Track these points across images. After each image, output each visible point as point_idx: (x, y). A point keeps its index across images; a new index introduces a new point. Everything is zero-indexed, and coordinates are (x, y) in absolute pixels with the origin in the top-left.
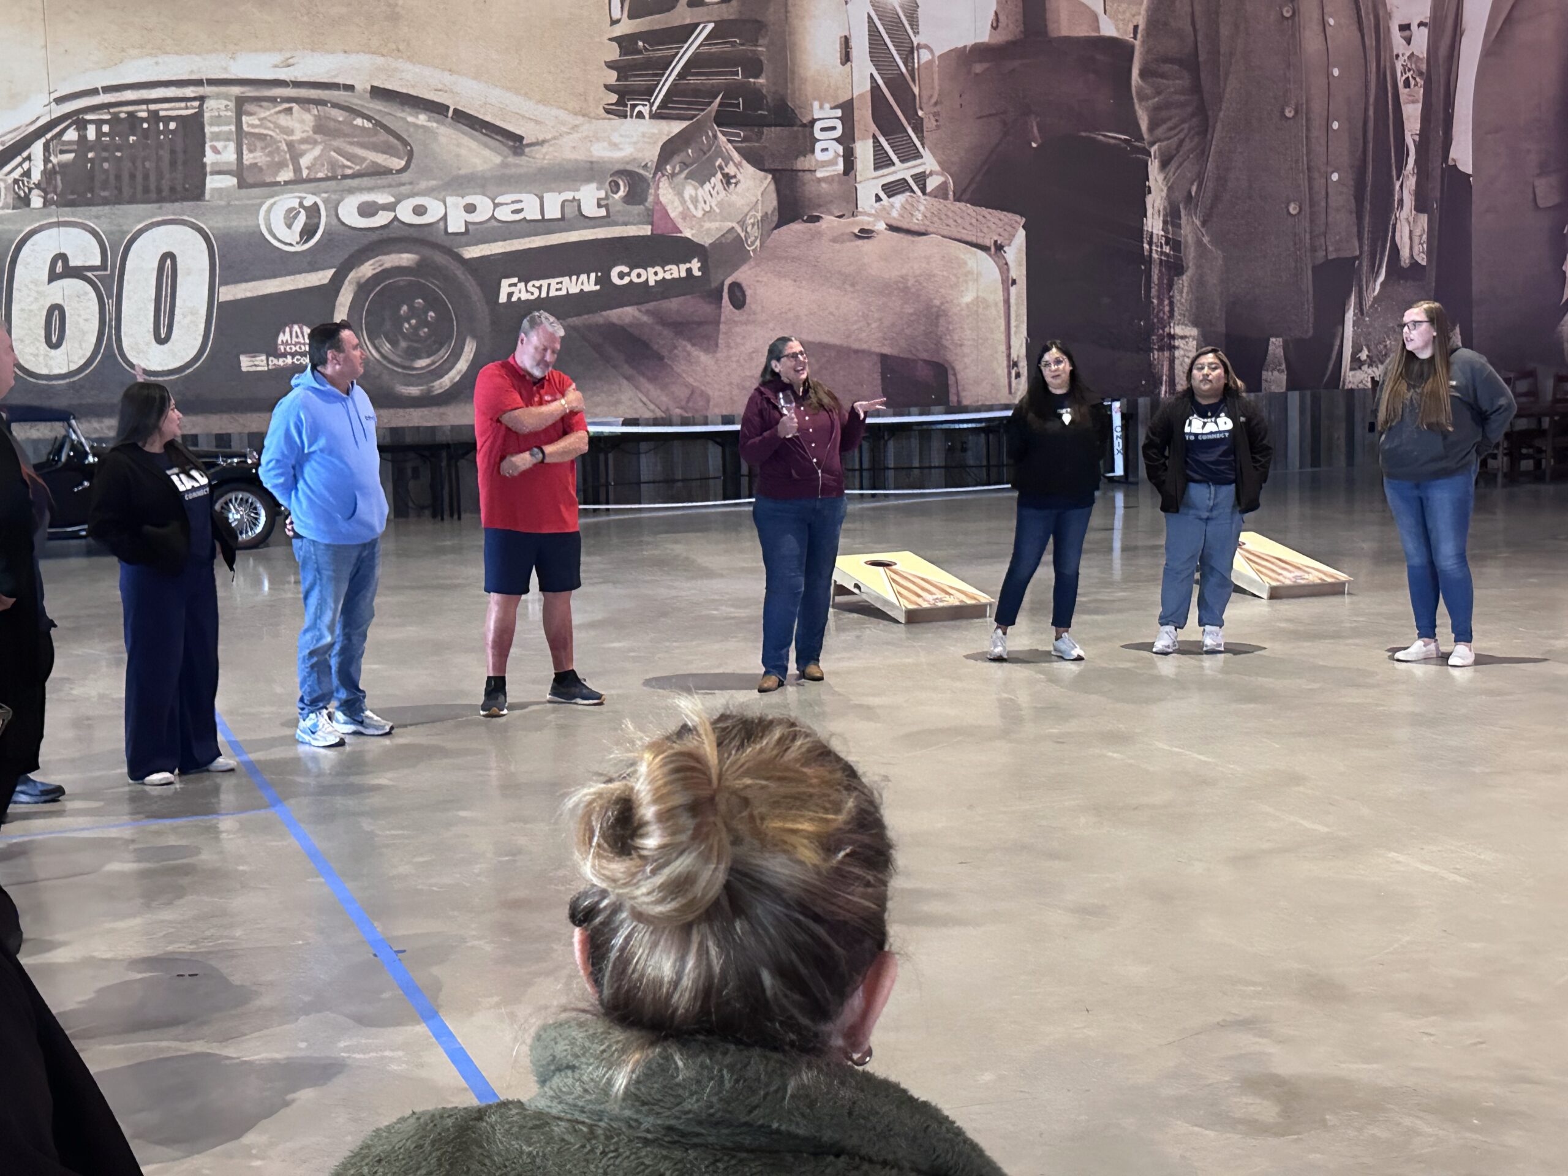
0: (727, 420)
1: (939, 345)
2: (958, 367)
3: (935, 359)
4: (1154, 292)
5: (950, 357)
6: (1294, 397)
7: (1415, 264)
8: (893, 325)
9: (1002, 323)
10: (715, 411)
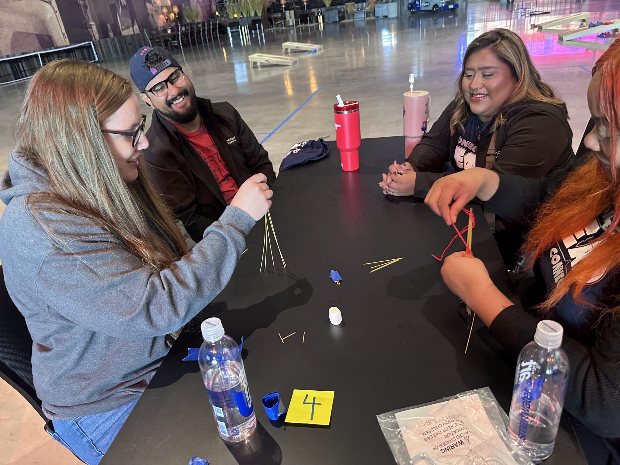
0: (8, 56)
1: (47, 31)
2: (53, 36)
3: (48, 34)
4: (84, 13)
5: (50, 33)
6: (115, 38)
7: (125, 5)
8: (35, 25)
9: (58, 23)
10: (4, 54)
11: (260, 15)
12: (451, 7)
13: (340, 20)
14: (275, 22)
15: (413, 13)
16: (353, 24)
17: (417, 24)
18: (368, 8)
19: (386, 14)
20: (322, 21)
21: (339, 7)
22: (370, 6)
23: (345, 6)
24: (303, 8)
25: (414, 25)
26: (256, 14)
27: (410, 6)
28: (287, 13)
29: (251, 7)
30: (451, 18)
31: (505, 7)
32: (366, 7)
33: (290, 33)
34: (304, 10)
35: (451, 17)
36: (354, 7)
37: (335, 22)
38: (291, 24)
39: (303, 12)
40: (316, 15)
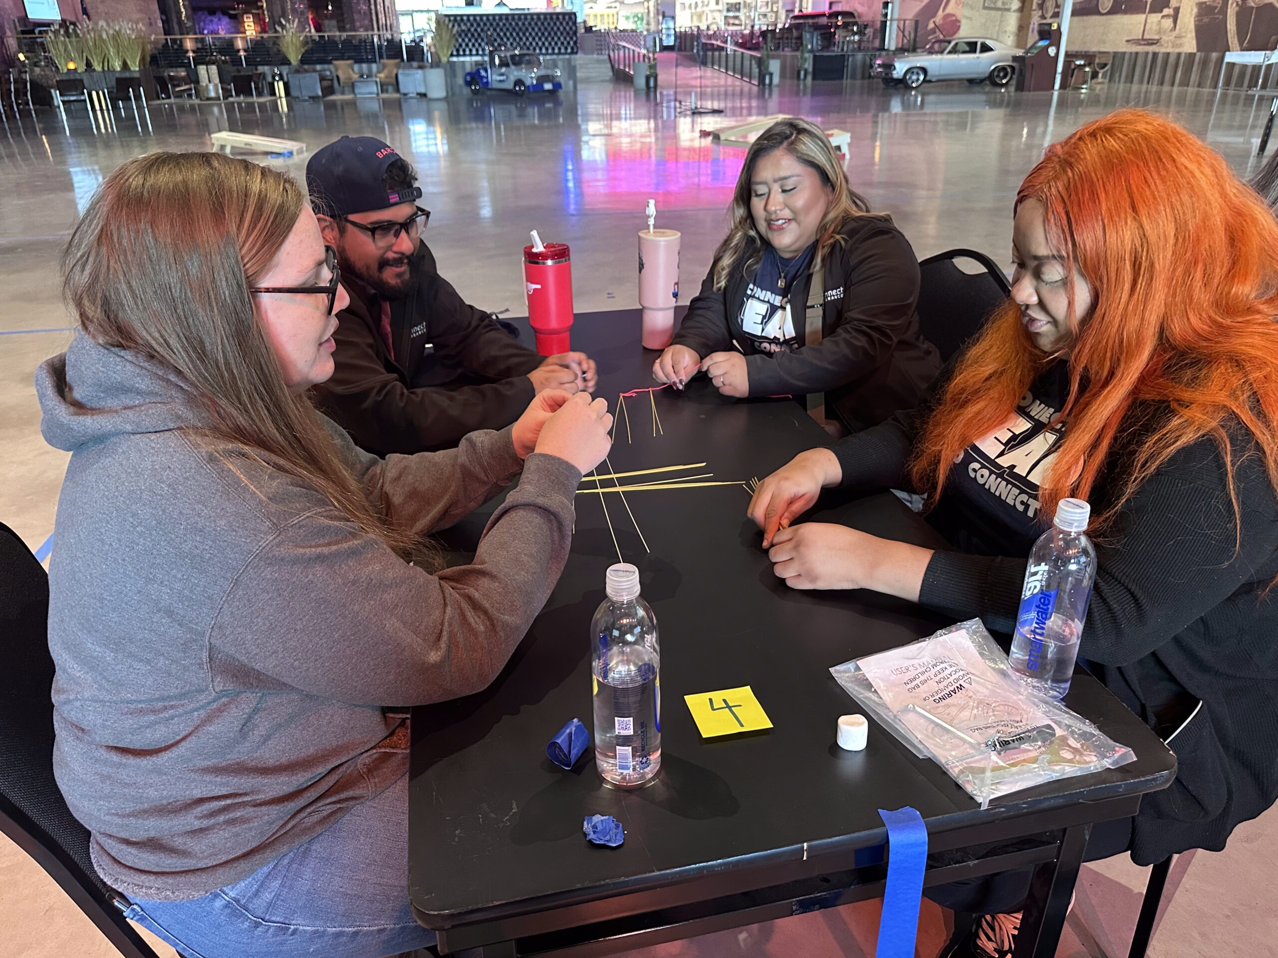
11: (135, 67)
12: (548, 86)
13: (324, 95)
14: (174, 86)
15: (475, 92)
16: (353, 104)
17: (486, 114)
18: (382, 75)
19: (422, 90)
20: (283, 94)
21: (318, 67)
22: (386, 71)
23: (331, 67)
24: (237, 61)
25: (480, 116)
26: (125, 66)
27: (468, 78)
28: (202, 69)
29: (112, 51)
30: (550, 108)
31: (644, 97)
32: (379, 72)
33: (212, 113)
34: (240, 67)
35: (549, 105)
36: (353, 70)
37: (314, 98)
38: (212, 94)
39: (239, 71)
40: (270, 79)
